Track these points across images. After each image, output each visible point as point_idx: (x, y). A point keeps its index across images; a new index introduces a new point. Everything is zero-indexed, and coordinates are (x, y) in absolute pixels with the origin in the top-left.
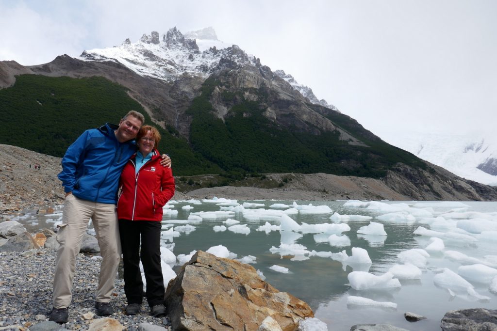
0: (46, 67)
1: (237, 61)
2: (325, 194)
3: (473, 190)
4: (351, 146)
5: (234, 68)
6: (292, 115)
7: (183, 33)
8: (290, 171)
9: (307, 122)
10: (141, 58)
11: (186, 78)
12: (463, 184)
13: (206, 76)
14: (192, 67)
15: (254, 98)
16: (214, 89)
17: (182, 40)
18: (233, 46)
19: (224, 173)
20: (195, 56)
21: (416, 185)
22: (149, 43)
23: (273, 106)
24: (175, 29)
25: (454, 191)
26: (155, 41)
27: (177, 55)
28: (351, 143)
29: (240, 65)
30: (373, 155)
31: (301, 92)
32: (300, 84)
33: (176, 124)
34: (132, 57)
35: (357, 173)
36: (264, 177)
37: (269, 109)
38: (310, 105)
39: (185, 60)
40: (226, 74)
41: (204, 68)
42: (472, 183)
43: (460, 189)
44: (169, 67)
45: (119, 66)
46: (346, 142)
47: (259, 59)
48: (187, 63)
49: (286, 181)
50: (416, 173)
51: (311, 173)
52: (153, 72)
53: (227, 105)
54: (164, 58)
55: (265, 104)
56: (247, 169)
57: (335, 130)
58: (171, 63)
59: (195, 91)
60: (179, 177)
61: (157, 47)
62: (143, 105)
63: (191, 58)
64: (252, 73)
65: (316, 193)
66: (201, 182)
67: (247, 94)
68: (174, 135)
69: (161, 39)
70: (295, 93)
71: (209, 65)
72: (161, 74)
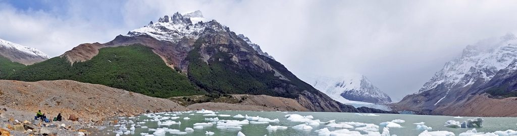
0: (111, 43)
1: (215, 28)
2: (265, 108)
3: (338, 107)
4: (281, 80)
5: (213, 33)
6: (247, 60)
7: (183, 15)
8: (246, 93)
9: (256, 65)
10: (159, 31)
11: (185, 40)
12: (334, 103)
13: (197, 38)
14: (188, 33)
15: (225, 50)
16: (202, 45)
17: (182, 19)
18: (213, 20)
19: (208, 94)
20: (190, 27)
21: (313, 103)
22: (163, 22)
23: (237, 55)
24: (178, 13)
25: (330, 107)
26: (167, 21)
27: (179, 27)
28: (280, 78)
29: (217, 31)
30: (292, 86)
31: (253, 47)
32: (253, 43)
33: (180, 66)
34: (154, 31)
35: (283, 95)
36: (231, 97)
37: (234, 56)
38: (258, 55)
39: (184, 30)
40: (209, 36)
41: (195, 33)
42: (338, 103)
43: (333, 106)
44: (175, 34)
45: (148, 36)
46: (278, 77)
47: (228, 28)
48: (185, 31)
49: (243, 99)
50: (313, 96)
51: (258, 94)
52: (166, 38)
53: (209, 54)
54: (172, 29)
55: (232, 54)
56: (221, 92)
57: (272, 70)
58: (176, 32)
59: (190, 47)
60: (183, 97)
61: (168, 24)
62: (161, 57)
63: (188, 28)
64: (224, 35)
65: (260, 106)
66: (195, 100)
67: (221, 47)
68: (179, 72)
69: (170, 19)
70: (249, 48)
71: (198, 32)
72: (171, 39)
